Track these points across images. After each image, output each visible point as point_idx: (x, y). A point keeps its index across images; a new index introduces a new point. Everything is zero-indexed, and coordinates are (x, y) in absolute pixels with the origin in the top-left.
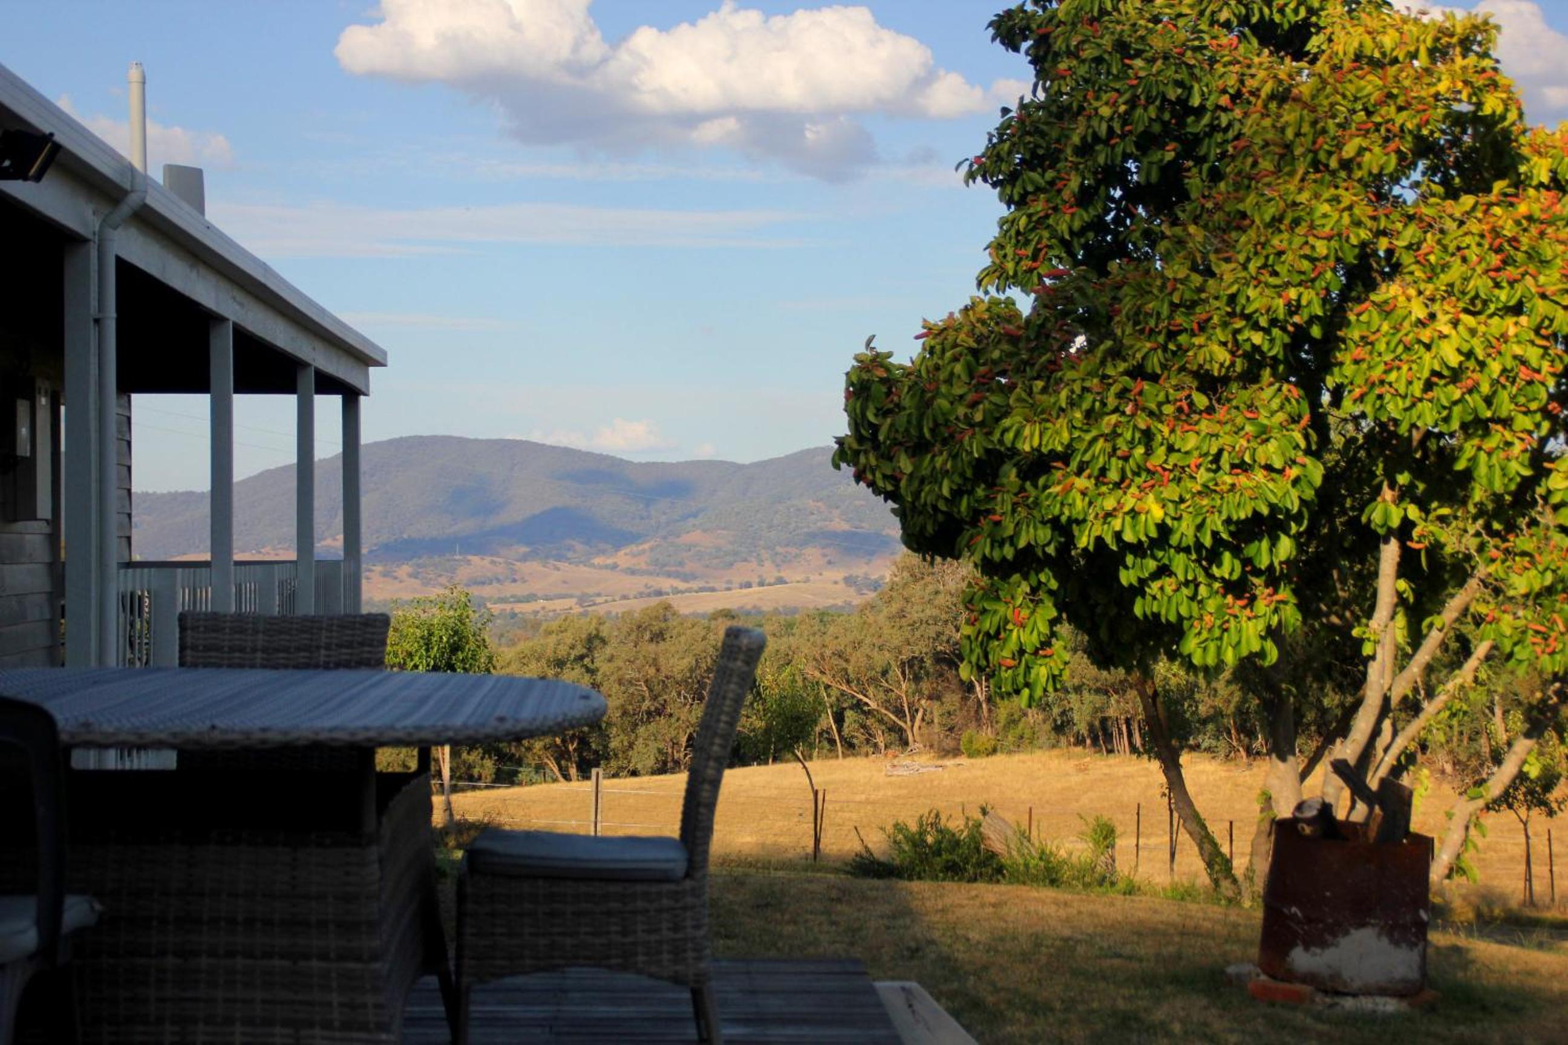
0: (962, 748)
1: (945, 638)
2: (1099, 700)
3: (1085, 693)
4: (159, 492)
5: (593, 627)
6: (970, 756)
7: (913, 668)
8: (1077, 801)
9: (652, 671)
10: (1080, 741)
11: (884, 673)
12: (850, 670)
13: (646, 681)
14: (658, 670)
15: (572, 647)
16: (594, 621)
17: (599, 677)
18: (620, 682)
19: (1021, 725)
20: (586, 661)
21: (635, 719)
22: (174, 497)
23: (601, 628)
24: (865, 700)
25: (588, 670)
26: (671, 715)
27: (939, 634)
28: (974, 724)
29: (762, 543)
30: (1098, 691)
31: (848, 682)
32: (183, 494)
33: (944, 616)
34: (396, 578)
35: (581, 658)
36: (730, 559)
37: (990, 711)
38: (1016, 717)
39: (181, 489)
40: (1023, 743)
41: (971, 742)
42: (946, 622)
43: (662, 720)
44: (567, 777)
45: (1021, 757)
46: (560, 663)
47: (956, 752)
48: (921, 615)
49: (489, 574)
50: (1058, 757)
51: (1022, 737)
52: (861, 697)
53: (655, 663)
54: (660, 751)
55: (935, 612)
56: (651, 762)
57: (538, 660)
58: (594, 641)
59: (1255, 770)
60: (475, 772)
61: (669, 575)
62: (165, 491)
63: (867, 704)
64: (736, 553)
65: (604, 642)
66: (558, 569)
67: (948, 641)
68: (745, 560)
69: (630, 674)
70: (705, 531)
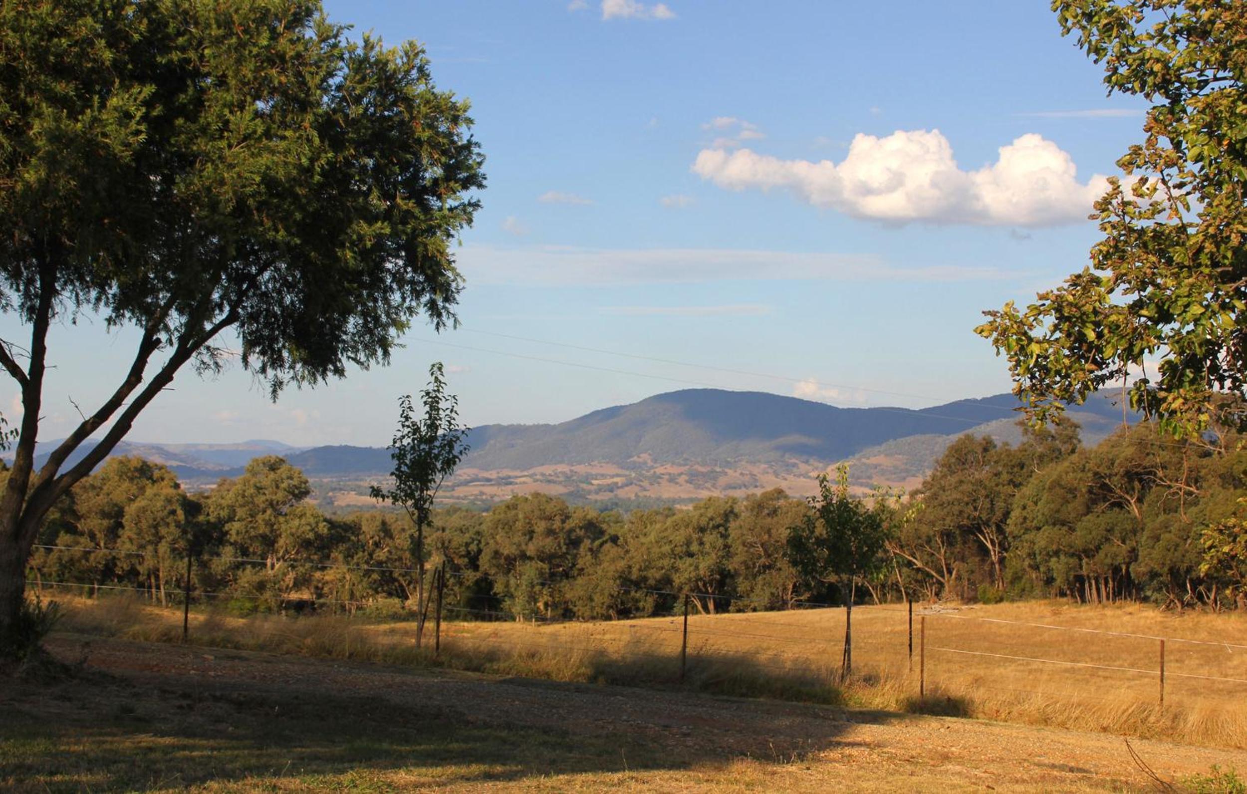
0: (979, 597)
1: (966, 515)
2: (1073, 561)
3: (1062, 557)
4: (527, 424)
5: (729, 504)
6: (985, 603)
7: (948, 537)
8: (1040, 635)
9: (766, 537)
10: (1063, 594)
11: (929, 542)
12: (903, 538)
13: (762, 545)
14: (770, 536)
15: (711, 519)
16: (730, 501)
17: (729, 541)
18: (744, 544)
19: (1023, 581)
20: (721, 529)
21: (754, 571)
22: (537, 427)
23: (734, 506)
24: (914, 560)
25: (722, 536)
26: (780, 569)
27: (961, 512)
28: (988, 580)
29: (926, 464)
30: (1073, 555)
31: (902, 547)
32: (542, 425)
33: (966, 499)
34: (677, 483)
35: (718, 527)
36: (904, 474)
37: (1001, 570)
38: (1020, 575)
39: (542, 422)
40: (1023, 595)
41: (984, 592)
42: (967, 504)
43: (774, 572)
44: (707, 611)
45: (1020, 604)
46: (702, 530)
47: (973, 600)
48: (949, 498)
49: (740, 482)
50: (1045, 604)
51: (1023, 590)
52: (911, 558)
53: (769, 532)
54: (772, 594)
55: (958, 496)
56: (766, 601)
57: (687, 526)
58: (730, 514)
59: (1186, 617)
60: (641, 604)
61: (862, 485)
62: (531, 424)
63: (915, 564)
64: (907, 471)
65: (737, 516)
66: (786, 479)
67: (968, 518)
68: (914, 476)
69: (750, 539)
70: (886, 455)
